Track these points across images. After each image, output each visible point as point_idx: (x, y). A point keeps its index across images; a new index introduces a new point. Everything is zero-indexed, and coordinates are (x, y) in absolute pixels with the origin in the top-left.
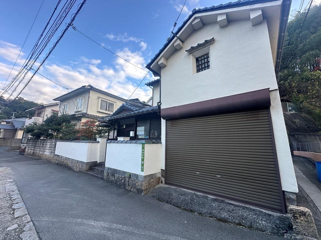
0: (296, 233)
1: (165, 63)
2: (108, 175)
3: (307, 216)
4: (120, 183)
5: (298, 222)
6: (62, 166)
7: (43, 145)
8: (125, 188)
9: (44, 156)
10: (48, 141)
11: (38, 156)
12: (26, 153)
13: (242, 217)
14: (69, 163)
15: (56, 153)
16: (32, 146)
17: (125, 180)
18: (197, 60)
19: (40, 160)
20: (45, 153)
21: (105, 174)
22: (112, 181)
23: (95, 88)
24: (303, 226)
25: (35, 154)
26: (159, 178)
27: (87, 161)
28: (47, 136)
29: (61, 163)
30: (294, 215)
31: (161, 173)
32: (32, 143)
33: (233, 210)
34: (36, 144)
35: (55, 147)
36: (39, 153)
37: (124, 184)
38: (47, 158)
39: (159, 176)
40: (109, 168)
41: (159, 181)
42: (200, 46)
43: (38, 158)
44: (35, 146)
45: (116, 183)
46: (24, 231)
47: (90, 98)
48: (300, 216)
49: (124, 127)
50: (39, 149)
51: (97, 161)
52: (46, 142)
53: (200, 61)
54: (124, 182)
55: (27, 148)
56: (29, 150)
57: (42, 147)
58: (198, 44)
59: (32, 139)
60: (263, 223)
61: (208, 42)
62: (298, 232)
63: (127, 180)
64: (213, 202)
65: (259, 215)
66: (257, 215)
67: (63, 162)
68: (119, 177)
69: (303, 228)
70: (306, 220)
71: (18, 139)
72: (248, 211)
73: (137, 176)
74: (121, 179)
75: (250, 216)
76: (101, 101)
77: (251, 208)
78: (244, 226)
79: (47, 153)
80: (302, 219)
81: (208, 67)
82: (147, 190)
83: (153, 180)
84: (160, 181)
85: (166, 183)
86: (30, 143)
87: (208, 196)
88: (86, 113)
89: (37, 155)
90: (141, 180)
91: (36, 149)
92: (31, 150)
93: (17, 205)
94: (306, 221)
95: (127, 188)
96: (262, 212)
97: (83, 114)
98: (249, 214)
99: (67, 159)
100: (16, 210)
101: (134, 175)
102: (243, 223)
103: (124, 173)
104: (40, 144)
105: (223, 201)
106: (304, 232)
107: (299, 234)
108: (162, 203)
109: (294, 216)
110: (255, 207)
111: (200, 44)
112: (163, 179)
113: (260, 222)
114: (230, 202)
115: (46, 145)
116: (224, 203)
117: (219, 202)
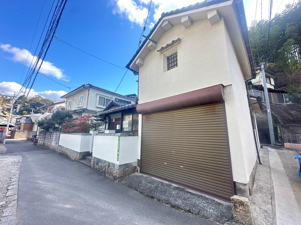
0: (236, 222)
1: (141, 63)
2: (94, 164)
3: (245, 206)
4: (102, 171)
5: (238, 211)
6: (63, 155)
7: (50, 137)
8: (105, 174)
9: (51, 146)
10: (54, 134)
11: (47, 147)
12: (38, 143)
13: (194, 205)
14: (68, 153)
15: (59, 144)
16: (42, 137)
17: (105, 168)
18: (168, 58)
19: (47, 150)
20: (52, 144)
21: (92, 163)
22: (96, 169)
23: (94, 86)
24: (242, 215)
25: (44, 144)
26: (135, 167)
27: (80, 151)
28: (54, 129)
29: (63, 153)
30: (234, 204)
31: (137, 163)
32: (43, 136)
33: (188, 198)
34: (46, 136)
35: (59, 138)
36: (48, 143)
37: (105, 172)
38: (53, 148)
39: (135, 166)
40: (95, 158)
41: (134, 170)
42: (168, 46)
43: (47, 148)
44: (45, 138)
45: (99, 170)
46: (8, 207)
47: (89, 96)
48: (239, 206)
49: (114, 121)
50: (48, 141)
51: (89, 152)
52: (53, 134)
53: (170, 59)
54: (105, 170)
55: (39, 139)
56: (40, 142)
57: (50, 138)
58: (167, 45)
59: (43, 132)
60: (211, 211)
61: (175, 42)
62: (237, 221)
63: (107, 168)
64: (174, 190)
65: (210, 204)
66: (208, 204)
67: (64, 152)
68: (101, 165)
69: (241, 218)
70: (244, 209)
71: (34, 132)
72: (201, 200)
73: (114, 165)
74: (103, 167)
75: (202, 204)
76: (99, 98)
77: (205, 197)
78: (192, 213)
79: (53, 144)
80: (241, 208)
81: (177, 65)
82: (122, 178)
83: (128, 169)
84: (136, 170)
85: (141, 172)
86: (41, 135)
87: (171, 185)
88: (85, 109)
89: (46, 145)
90: (117, 168)
91: (45, 140)
92: (42, 141)
93: (12, 186)
94: (244, 211)
95: (106, 175)
96: (214, 201)
97: (83, 109)
98: (201, 203)
99: (67, 149)
100: (9, 191)
101: (112, 164)
102: (192, 210)
103: (105, 162)
104: (49, 136)
105: (183, 190)
106: (242, 221)
107: (238, 222)
108: (130, 189)
109: (235, 206)
110: (210, 196)
111: (169, 44)
112: (139, 168)
113: (208, 210)
114: (189, 191)
115: (53, 137)
116: (183, 191)
117: (179, 190)
